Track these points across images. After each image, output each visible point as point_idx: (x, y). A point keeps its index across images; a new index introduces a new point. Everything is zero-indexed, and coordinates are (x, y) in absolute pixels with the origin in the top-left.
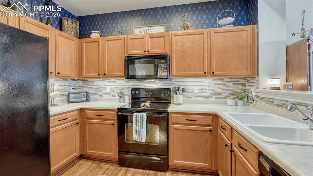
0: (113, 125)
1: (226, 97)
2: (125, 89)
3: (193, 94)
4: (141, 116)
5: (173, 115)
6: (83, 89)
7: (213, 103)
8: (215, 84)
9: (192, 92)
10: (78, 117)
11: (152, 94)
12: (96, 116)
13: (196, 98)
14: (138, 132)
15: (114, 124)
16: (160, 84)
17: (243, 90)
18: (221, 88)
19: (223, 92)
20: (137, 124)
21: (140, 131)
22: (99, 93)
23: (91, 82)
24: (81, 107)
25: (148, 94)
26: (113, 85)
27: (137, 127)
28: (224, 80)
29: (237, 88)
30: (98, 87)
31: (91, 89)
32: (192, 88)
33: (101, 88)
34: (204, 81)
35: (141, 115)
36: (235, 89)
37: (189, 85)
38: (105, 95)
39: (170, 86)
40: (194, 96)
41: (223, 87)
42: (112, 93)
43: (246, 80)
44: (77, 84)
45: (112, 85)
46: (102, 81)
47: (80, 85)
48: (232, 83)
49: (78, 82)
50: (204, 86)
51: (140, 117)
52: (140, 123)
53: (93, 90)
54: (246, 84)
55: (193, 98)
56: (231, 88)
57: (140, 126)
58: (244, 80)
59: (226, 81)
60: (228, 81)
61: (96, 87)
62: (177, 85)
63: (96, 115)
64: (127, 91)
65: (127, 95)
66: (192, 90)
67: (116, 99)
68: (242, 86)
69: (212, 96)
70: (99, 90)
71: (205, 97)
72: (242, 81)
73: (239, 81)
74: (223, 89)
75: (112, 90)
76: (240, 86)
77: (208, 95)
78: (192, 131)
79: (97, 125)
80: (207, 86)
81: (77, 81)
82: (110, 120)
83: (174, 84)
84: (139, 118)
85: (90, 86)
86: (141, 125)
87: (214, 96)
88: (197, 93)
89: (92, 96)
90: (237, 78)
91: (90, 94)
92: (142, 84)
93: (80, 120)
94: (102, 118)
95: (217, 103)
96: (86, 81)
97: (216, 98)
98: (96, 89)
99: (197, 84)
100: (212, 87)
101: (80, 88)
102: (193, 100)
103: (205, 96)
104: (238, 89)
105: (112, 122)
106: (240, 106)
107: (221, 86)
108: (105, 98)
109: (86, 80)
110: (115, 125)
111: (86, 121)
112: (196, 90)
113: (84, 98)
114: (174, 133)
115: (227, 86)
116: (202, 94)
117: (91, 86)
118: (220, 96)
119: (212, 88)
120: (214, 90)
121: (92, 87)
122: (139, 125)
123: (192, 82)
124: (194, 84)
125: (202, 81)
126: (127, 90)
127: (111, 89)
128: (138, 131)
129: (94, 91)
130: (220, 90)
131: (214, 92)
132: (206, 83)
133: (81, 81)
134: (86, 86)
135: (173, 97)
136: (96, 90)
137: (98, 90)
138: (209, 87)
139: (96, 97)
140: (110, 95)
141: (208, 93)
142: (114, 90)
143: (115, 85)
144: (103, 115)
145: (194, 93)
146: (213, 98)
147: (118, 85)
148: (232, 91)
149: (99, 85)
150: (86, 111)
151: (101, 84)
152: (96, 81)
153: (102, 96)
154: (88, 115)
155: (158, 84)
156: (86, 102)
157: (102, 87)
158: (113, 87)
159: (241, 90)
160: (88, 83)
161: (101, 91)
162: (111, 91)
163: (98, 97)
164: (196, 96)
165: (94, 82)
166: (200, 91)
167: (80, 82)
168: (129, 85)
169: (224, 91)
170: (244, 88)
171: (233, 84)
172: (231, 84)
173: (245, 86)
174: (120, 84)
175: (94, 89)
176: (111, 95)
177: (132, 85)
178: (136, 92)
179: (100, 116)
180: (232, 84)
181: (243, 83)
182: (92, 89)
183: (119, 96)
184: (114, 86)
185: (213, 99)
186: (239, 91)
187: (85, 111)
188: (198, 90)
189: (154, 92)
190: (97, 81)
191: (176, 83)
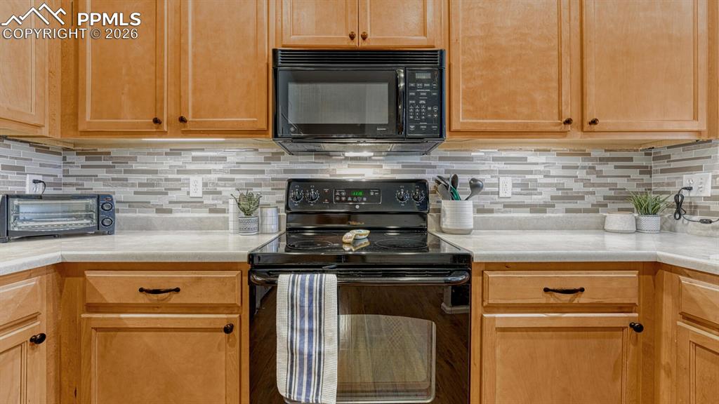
0: (228, 330)
1: (595, 208)
2: (259, 185)
3: (498, 200)
4: (316, 285)
5: (491, 275)
6: (87, 184)
7: (560, 227)
8: (564, 167)
9: (493, 193)
10: (43, 306)
11: (365, 199)
12: (142, 295)
13: (506, 212)
14: (302, 360)
15: (232, 326)
16: (388, 168)
17: (643, 185)
18: (582, 180)
19: (588, 193)
20: (298, 324)
21: (310, 355)
22: (154, 200)
23: (125, 160)
24: (62, 256)
25: (350, 199)
26: (215, 170)
27: (297, 337)
28: (589, 154)
29: (626, 179)
30: (150, 176)
31: (123, 185)
32: (495, 180)
33: (167, 180)
34: (531, 159)
35: (311, 281)
36: (621, 183)
37: (484, 172)
38: (179, 207)
39: (423, 172)
40: (500, 206)
41: (588, 177)
42: (208, 200)
43: (650, 154)
44: (60, 166)
45: (209, 172)
46: (167, 154)
47: (73, 171)
48: (611, 165)
49: (64, 158)
50: (531, 172)
51: (311, 289)
52: (310, 317)
53: (128, 189)
54: (651, 167)
55: (499, 211)
56: (609, 180)
57: (311, 331)
58: (646, 154)
59: (595, 159)
60: (602, 160)
61: (144, 178)
62: (447, 171)
63: (141, 290)
64: (269, 193)
65: (268, 206)
66: (493, 185)
67: (227, 220)
68: (641, 173)
69: (554, 206)
70: (156, 189)
71: (535, 208)
72: (640, 159)
73: (631, 159)
74: (587, 183)
75: (210, 188)
76: (635, 174)
77: (542, 202)
78: (564, 333)
79: (148, 338)
80: (539, 172)
81: (60, 154)
82: (214, 308)
83: (435, 167)
84: (302, 295)
85: (115, 176)
86: (315, 325)
87: (561, 206)
88: (510, 195)
89: (124, 211)
90: (627, 150)
91: (116, 206)
92: (325, 167)
93: (56, 316)
94: (172, 301)
95: (572, 228)
96: (101, 153)
97: (568, 211)
98: (141, 185)
99: (509, 167)
100: (554, 177)
101: (73, 180)
102: (499, 219)
103: (536, 205)
104: (629, 183)
105: (222, 318)
106: (651, 232)
107: (581, 174)
108: (180, 218)
109: (99, 150)
110: (236, 332)
111: (88, 319)
112: (506, 187)
113: (89, 217)
114: (494, 348)
115: (599, 174)
116: (527, 200)
117: (122, 176)
118: (580, 205)
119: (555, 181)
120: (561, 187)
121: (127, 180)
122: (306, 326)
123: (495, 159)
124: (501, 166)
125: (525, 159)
126: (269, 189)
127: (205, 185)
128: (301, 353)
129: (136, 193)
130: (578, 187)
131: (560, 193)
132: (537, 164)
133: (78, 154)
134: (102, 173)
135: (438, 211)
136: (145, 189)
137: (150, 189)
138: (545, 176)
139: (142, 215)
140: (200, 207)
141: (543, 196)
142: (219, 189)
143: (220, 171)
144: (177, 290)
145: (501, 195)
146: (558, 211)
147: (232, 172)
148: (613, 187)
149: (155, 172)
150: (89, 274)
151: (165, 167)
152: (144, 154)
153: (170, 211)
154: (101, 291)
155: (381, 166)
156: (96, 234)
157: (170, 176)
158: (213, 177)
159: (638, 185)
160: (110, 163)
161: (166, 194)
162: (204, 193)
163: (153, 215)
164: (505, 206)
165: (134, 159)
166: (518, 190)
167: (71, 157)
168: (277, 172)
169: (591, 189)
170: (646, 178)
171: (616, 167)
172: (608, 168)
173: (650, 173)
174: (243, 167)
175: (133, 185)
176: (206, 206)
177: (286, 171)
178: (305, 192)
179: (160, 295)
180: (613, 166)
181: (644, 164)
182: (126, 186)
183: (243, 210)
184: (220, 176)
185: (557, 214)
186: (632, 187)
187: (84, 275)
188: (514, 185)
189: (372, 194)
190: (149, 154)
191: (442, 163)
